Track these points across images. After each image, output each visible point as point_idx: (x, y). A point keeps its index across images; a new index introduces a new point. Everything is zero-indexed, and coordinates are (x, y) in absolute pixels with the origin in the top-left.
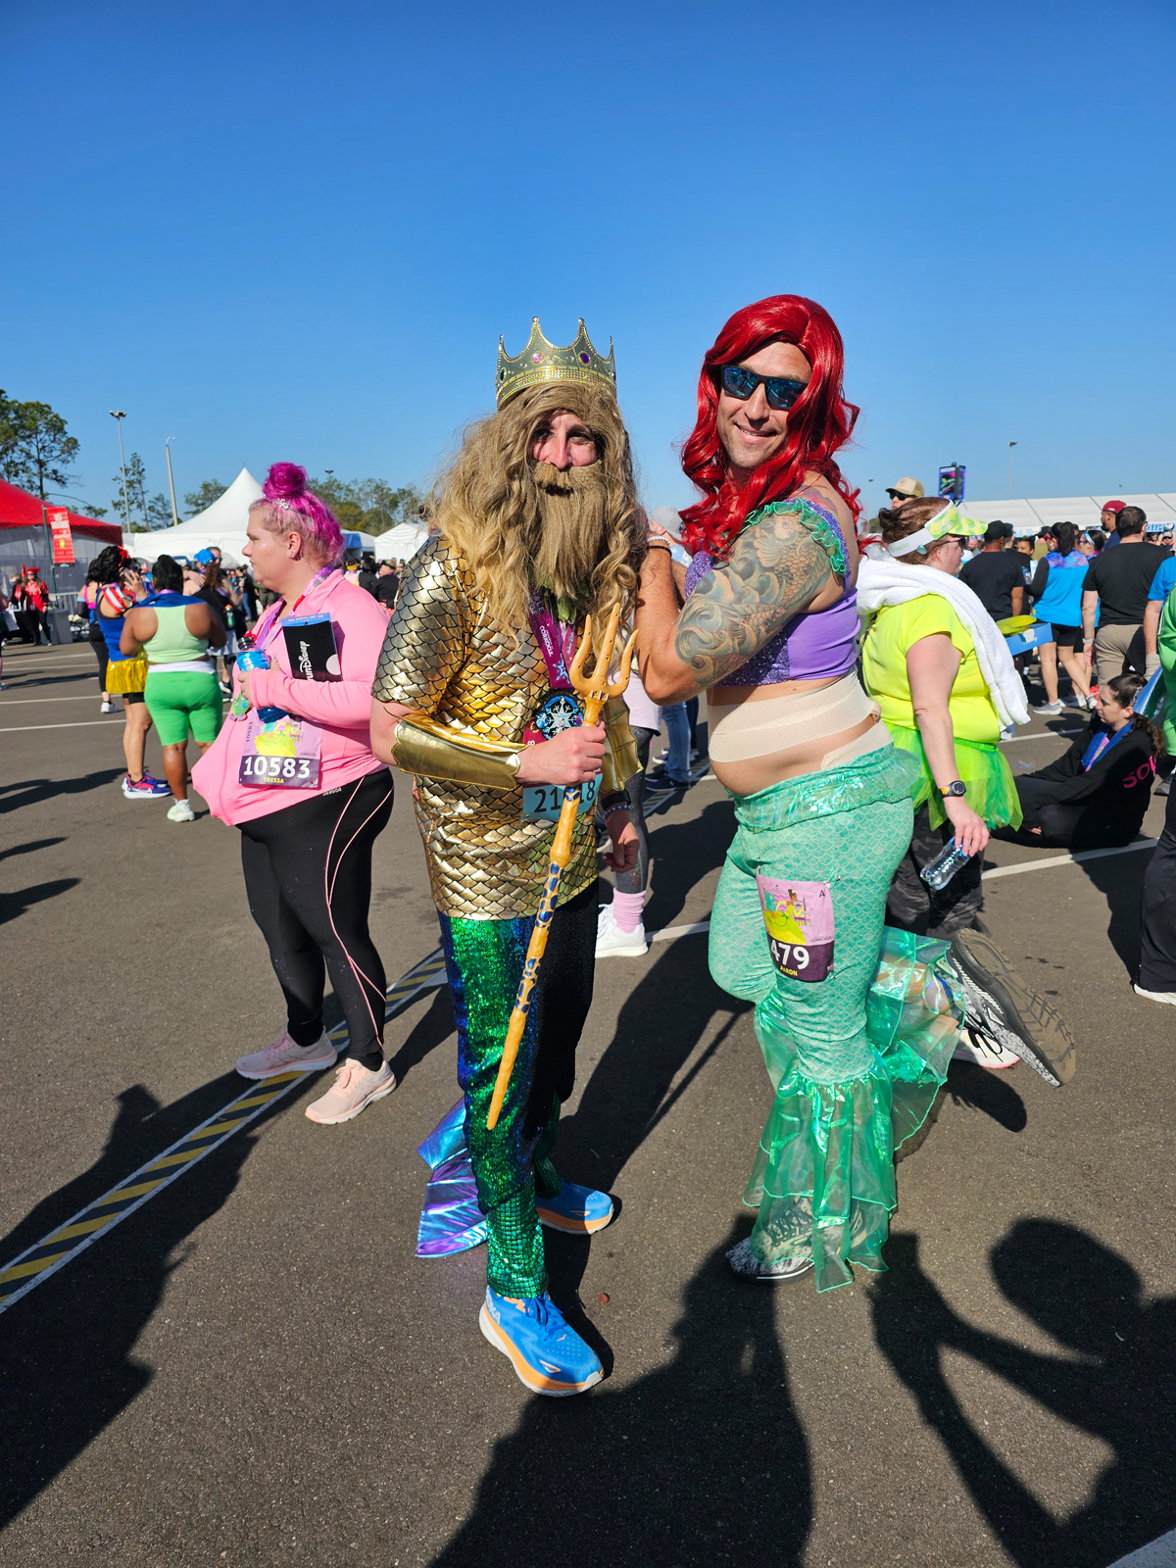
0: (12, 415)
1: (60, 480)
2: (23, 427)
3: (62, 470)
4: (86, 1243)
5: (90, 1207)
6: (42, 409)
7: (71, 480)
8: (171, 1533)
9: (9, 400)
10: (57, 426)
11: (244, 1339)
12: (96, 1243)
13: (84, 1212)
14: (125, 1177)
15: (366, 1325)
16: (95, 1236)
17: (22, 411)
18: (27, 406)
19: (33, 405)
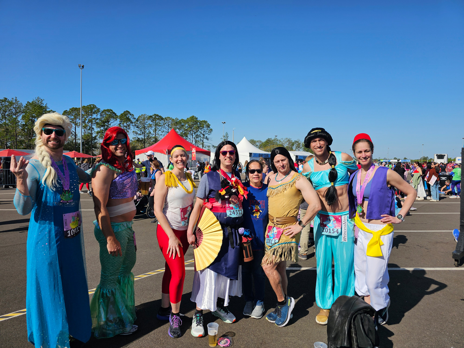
0: (199, 124)
1: (207, 139)
2: (200, 126)
3: (208, 136)
6: (205, 122)
7: (210, 139)
9: (198, 120)
10: (208, 126)
17: (201, 122)
18: (202, 122)
19: (203, 121)
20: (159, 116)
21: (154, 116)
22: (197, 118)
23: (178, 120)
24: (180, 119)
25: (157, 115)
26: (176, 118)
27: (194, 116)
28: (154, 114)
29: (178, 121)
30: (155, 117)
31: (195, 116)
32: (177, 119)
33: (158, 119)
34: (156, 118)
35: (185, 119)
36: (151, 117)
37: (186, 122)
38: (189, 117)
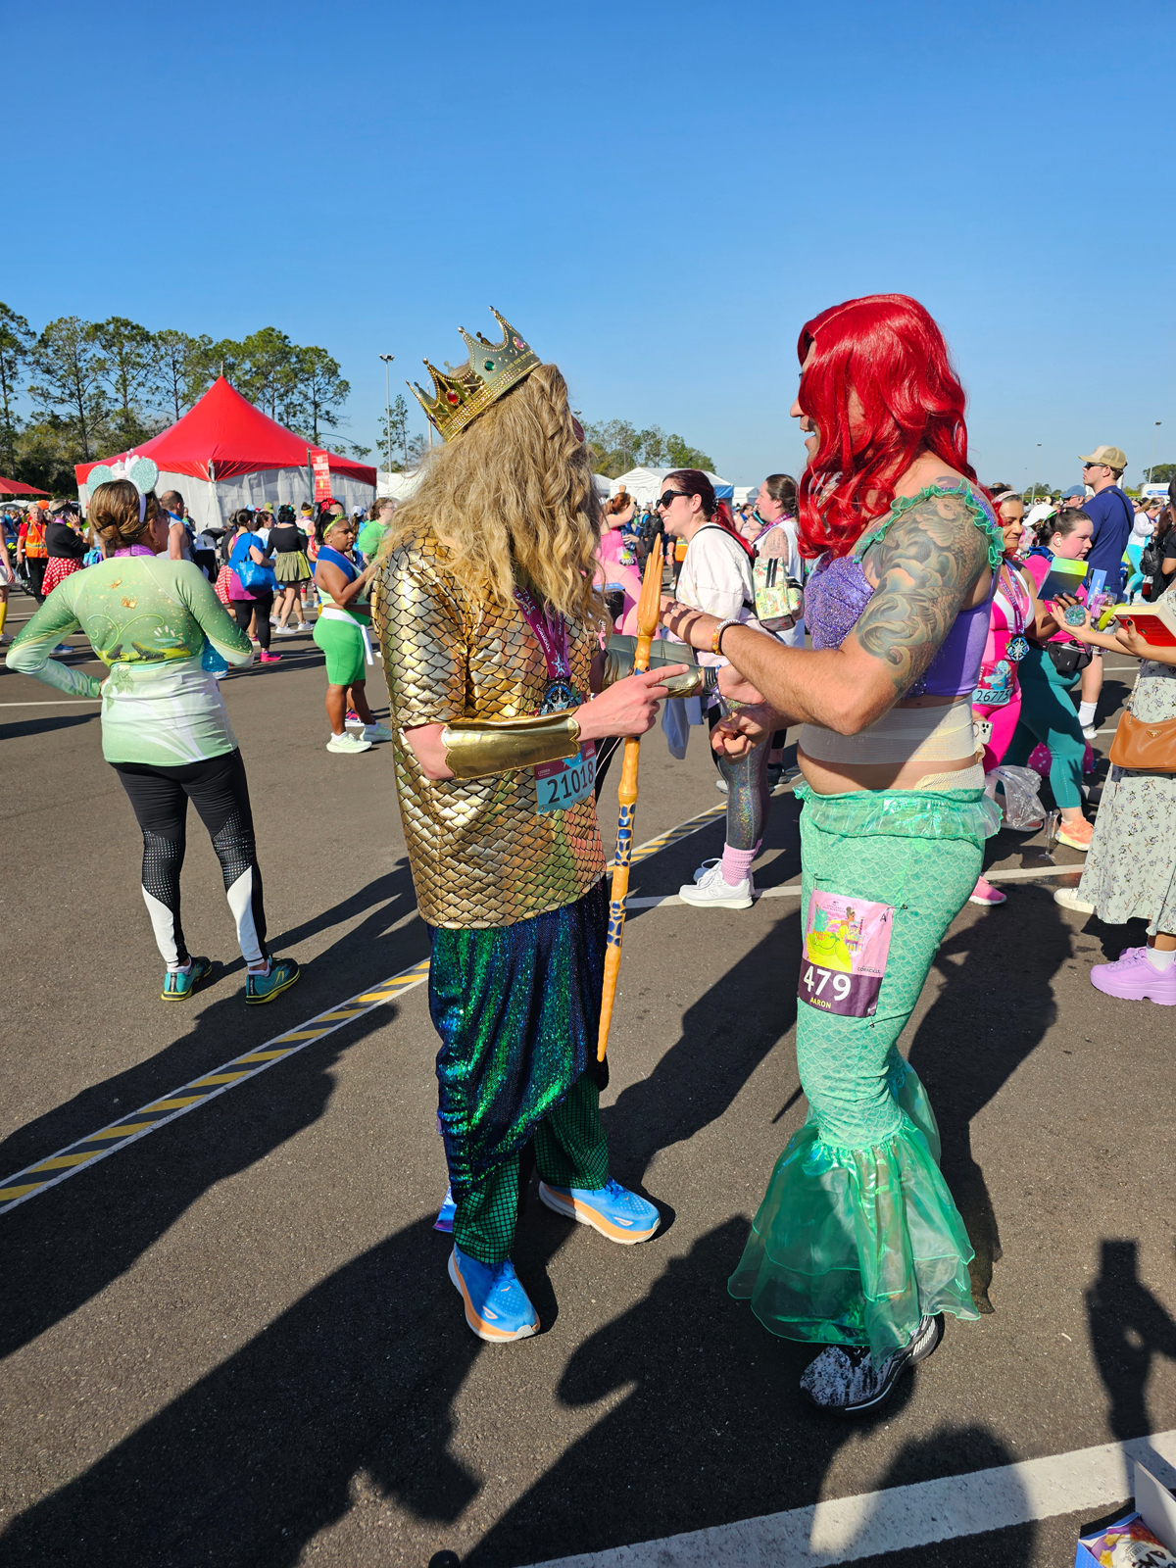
0: (294, 360)
1: (332, 421)
2: (302, 370)
3: (335, 411)
4: (221, 1090)
5: (230, 1063)
6: (320, 353)
7: (341, 421)
8: (233, 1307)
9: (292, 345)
10: (332, 370)
11: (320, 1179)
12: (228, 1091)
13: (225, 1066)
14: (261, 1044)
15: (415, 1182)
16: (229, 1086)
17: (303, 355)
18: (306, 352)
19: (312, 350)
20: (133, 328)
21: (112, 327)
22: (286, 337)
23: (211, 342)
24: (218, 339)
25: (126, 324)
26: (204, 336)
27: (273, 330)
28: (110, 319)
29: (211, 347)
30: (118, 328)
31: (277, 329)
32: (206, 339)
33: (132, 338)
34: (120, 334)
35: (240, 339)
36: (98, 328)
37: (244, 351)
38: (253, 332)
